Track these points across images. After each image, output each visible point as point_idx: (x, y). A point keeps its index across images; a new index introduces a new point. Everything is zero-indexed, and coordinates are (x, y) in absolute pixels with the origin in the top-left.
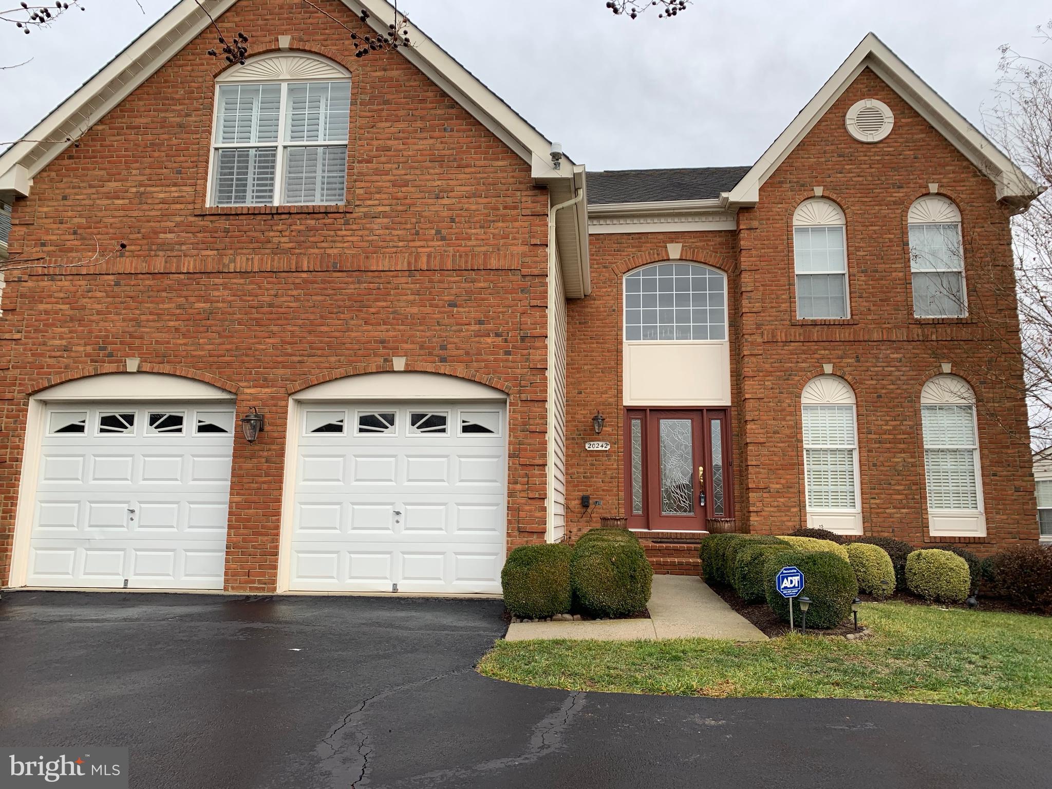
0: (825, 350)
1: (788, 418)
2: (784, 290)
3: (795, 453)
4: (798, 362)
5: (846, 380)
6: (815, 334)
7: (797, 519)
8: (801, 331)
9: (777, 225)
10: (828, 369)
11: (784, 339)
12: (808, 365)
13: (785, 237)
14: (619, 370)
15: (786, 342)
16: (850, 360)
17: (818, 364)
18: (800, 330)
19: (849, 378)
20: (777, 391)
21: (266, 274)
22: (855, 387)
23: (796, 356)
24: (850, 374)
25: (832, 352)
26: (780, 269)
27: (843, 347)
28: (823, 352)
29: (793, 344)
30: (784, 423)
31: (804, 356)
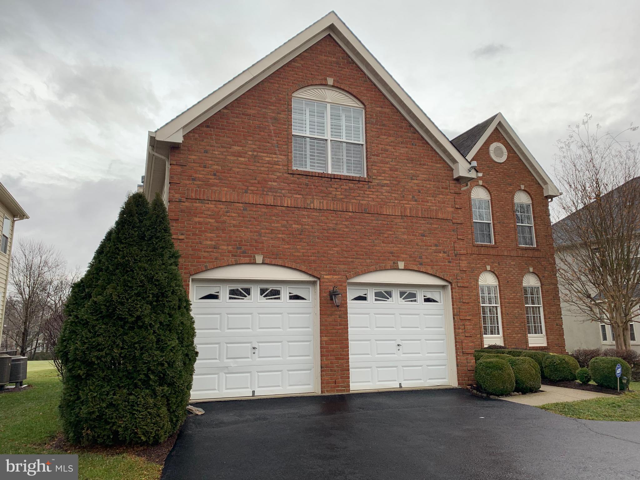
0: (487, 259)
1: (474, 291)
2: (469, 229)
3: (477, 308)
4: (476, 264)
5: (495, 274)
6: (483, 251)
7: (480, 340)
8: (477, 249)
9: (465, 197)
10: (488, 268)
11: (470, 253)
12: (480, 266)
13: (468, 203)
15: (471, 254)
16: (496, 264)
17: (484, 266)
18: (476, 249)
19: (496, 273)
20: (469, 278)
21: (330, 211)
22: (499, 277)
23: (475, 261)
24: (497, 271)
25: (490, 260)
26: (467, 218)
27: (493, 258)
28: (486, 260)
29: (474, 255)
30: (472, 293)
31: (478, 261)
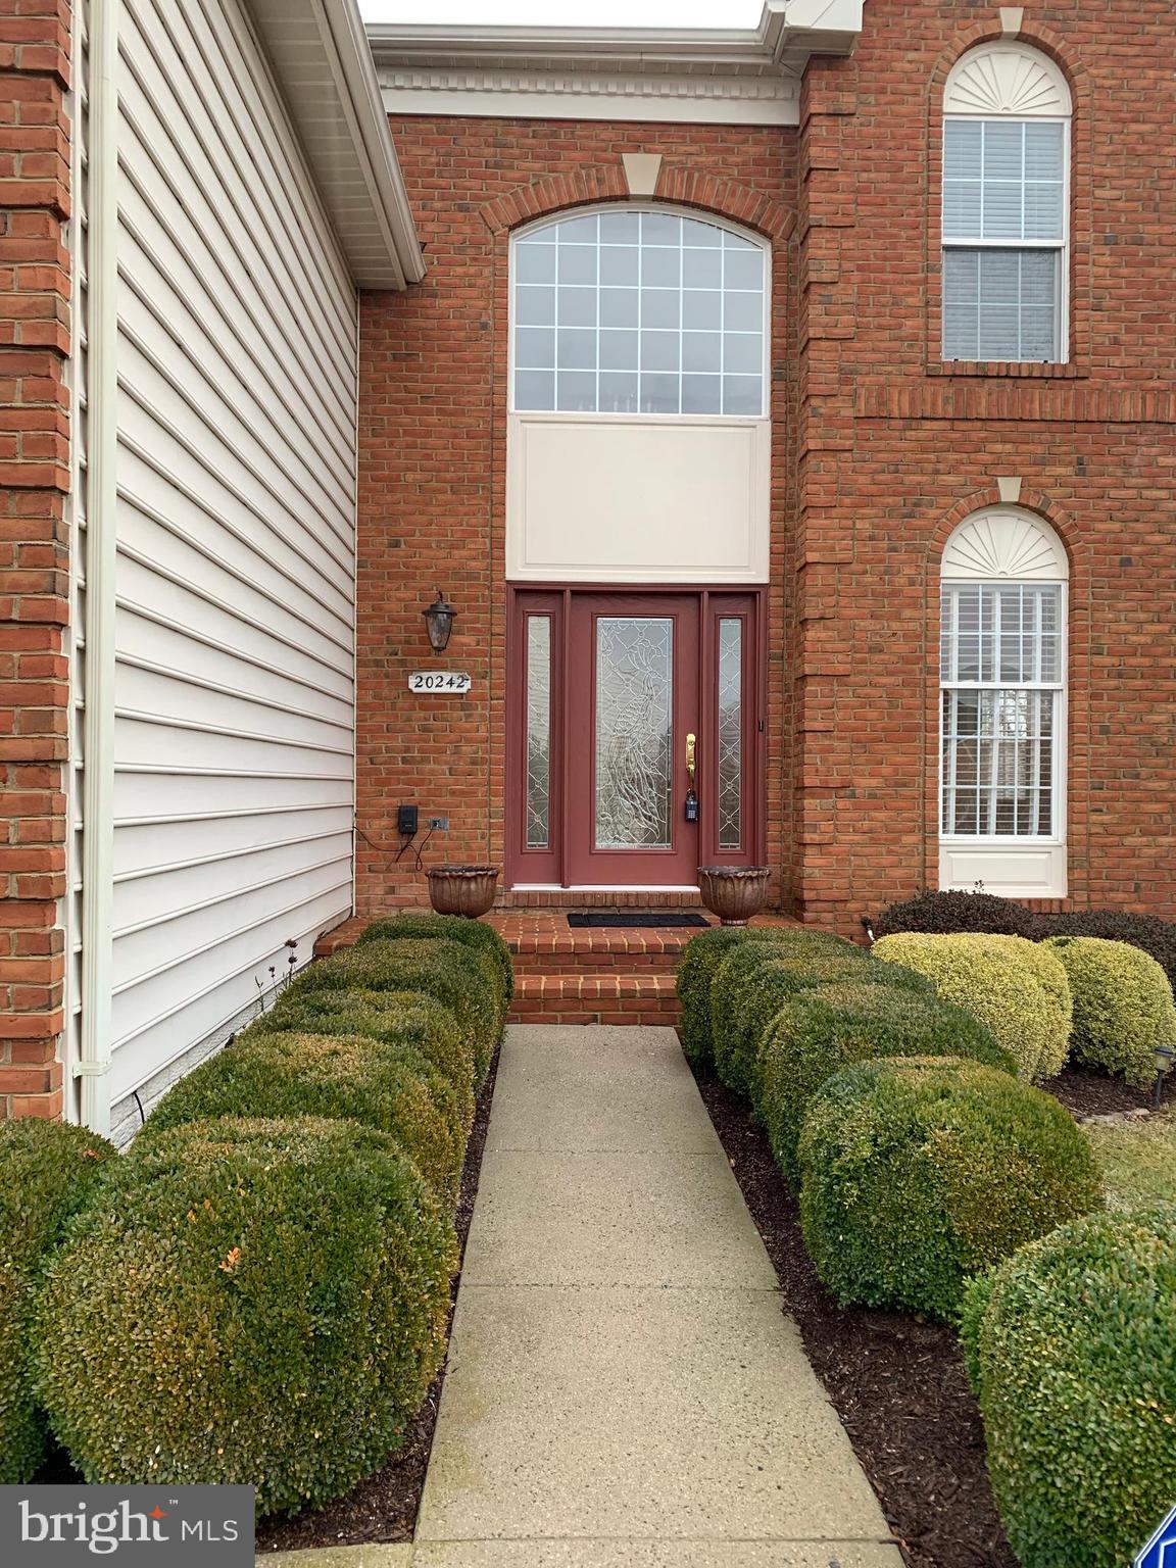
0: (1004, 442)
1: (907, 613)
2: (912, 283)
3: (918, 702)
4: (937, 472)
5: (1050, 520)
6: (984, 399)
7: (916, 860)
8: (950, 391)
9: (904, 109)
10: (1010, 489)
11: (907, 412)
12: (961, 479)
13: (922, 143)
14: (496, 487)
15: (913, 420)
16: (1060, 470)
17: (986, 479)
18: (946, 390)
19: (1058, 515)
20: (885, 544)
22: (1070, 537)
23: (932, 457)
24: (1062, 506)
25: (1024, 448)
26: (904, 226)
27: (1047, 436)
28: (999, 447)
29: (928, 425)
30: (895, 625)
31: (952, 456)
